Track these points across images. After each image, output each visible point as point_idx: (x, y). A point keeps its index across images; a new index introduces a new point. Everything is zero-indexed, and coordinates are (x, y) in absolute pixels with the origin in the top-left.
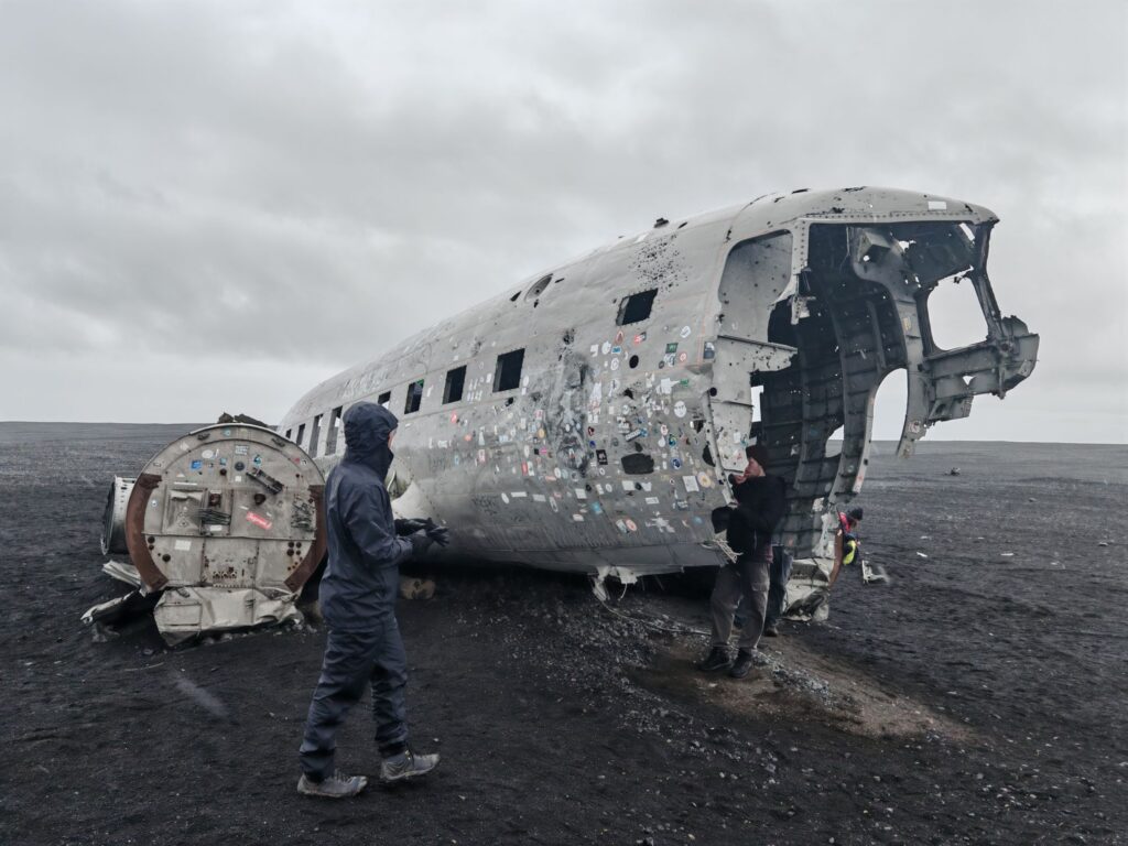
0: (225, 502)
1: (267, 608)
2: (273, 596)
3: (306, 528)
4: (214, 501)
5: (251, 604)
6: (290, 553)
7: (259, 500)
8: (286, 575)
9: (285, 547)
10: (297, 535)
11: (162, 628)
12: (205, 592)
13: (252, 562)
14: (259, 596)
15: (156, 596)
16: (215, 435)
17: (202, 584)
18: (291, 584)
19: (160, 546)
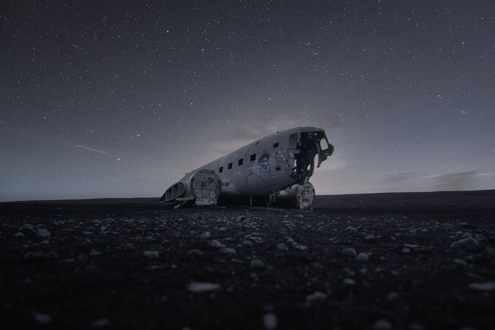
0: (205, 182)
1: (212, 202)
2: (213, 200)
3: (217, 188)
4: (203, 183)
5: (209, 201)
6: (215, 192)
7: (210, 183)
8: (215, 196)
11: (197, 205)
12: (203, 199)
13: (209, 194)
14: (211, 200)
15: (195, 199)
17: (202, 197)
18: (216, 198)
19: (195, 191)
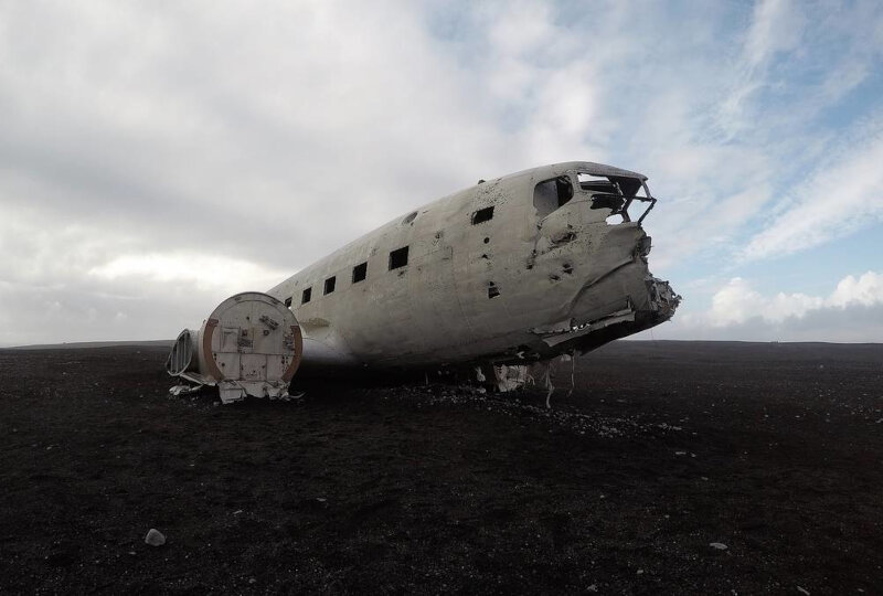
0: (249, 332)
1: (273, 393)
2: (276, 386)
3: (289, 348)
4: (244, 334)
5: (265, 389)
6: (283, 362)
7: (266, 333)
8: (281, 375)
9: (280, 360)
10: (286, 352)
11: (225, 402)
12: (243, 384)
13: (265, 367)
14: (269, 386)
15: (218, 385)
16: (243, 298)
17: (241, 379)
18: (285, 379)
19: (220, 359)
